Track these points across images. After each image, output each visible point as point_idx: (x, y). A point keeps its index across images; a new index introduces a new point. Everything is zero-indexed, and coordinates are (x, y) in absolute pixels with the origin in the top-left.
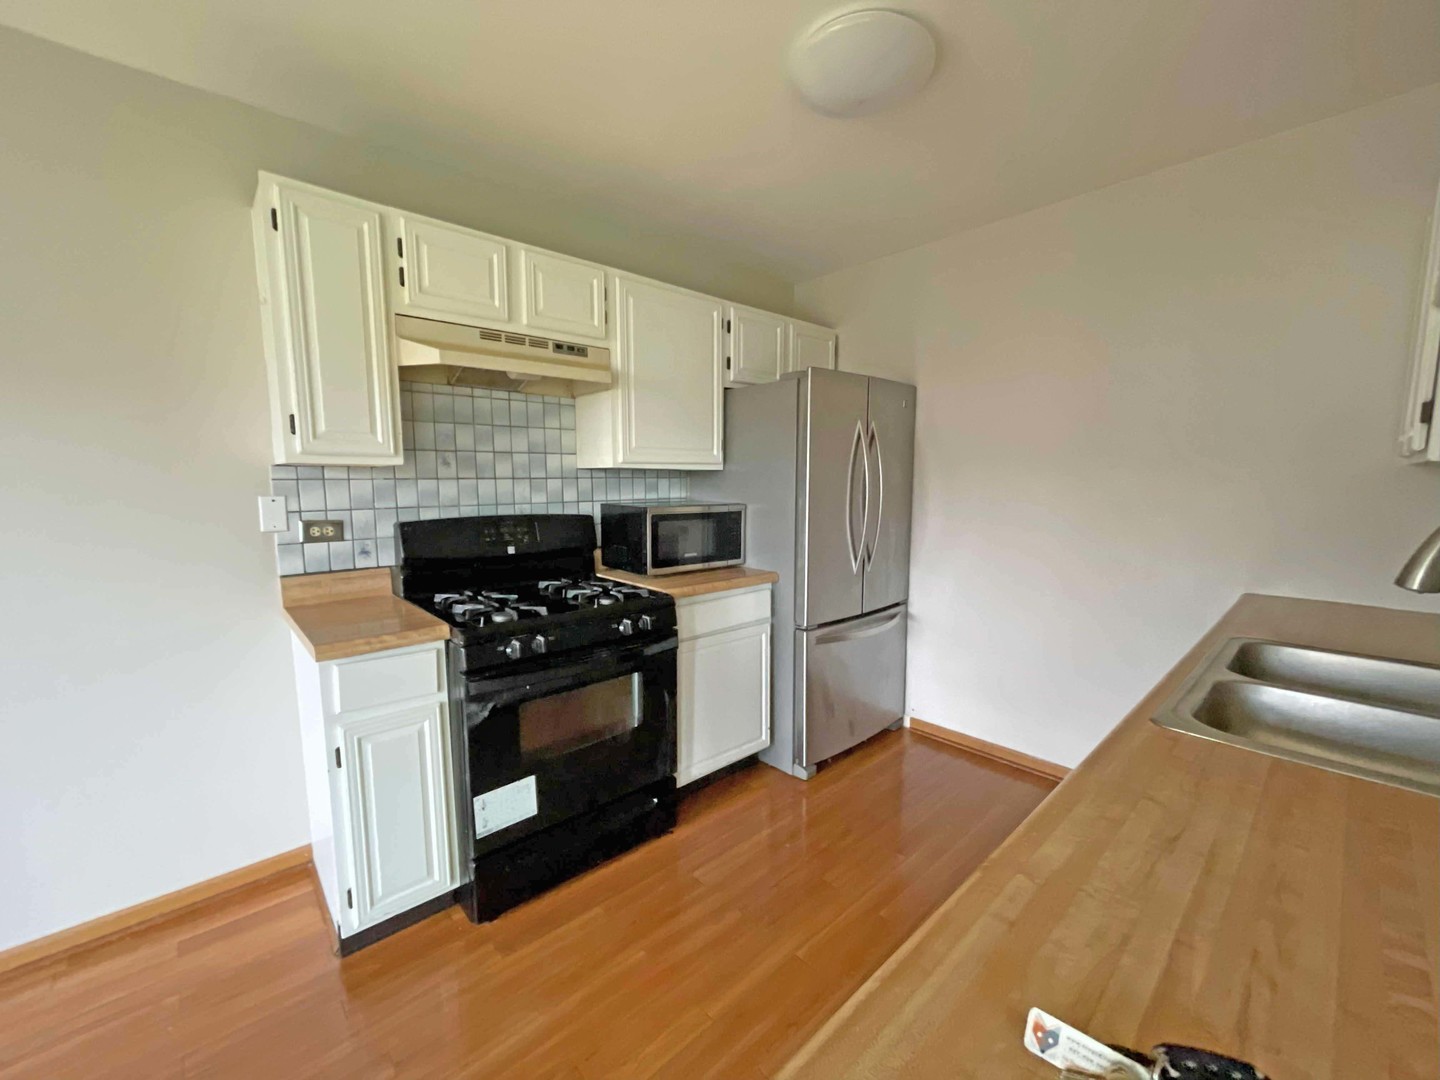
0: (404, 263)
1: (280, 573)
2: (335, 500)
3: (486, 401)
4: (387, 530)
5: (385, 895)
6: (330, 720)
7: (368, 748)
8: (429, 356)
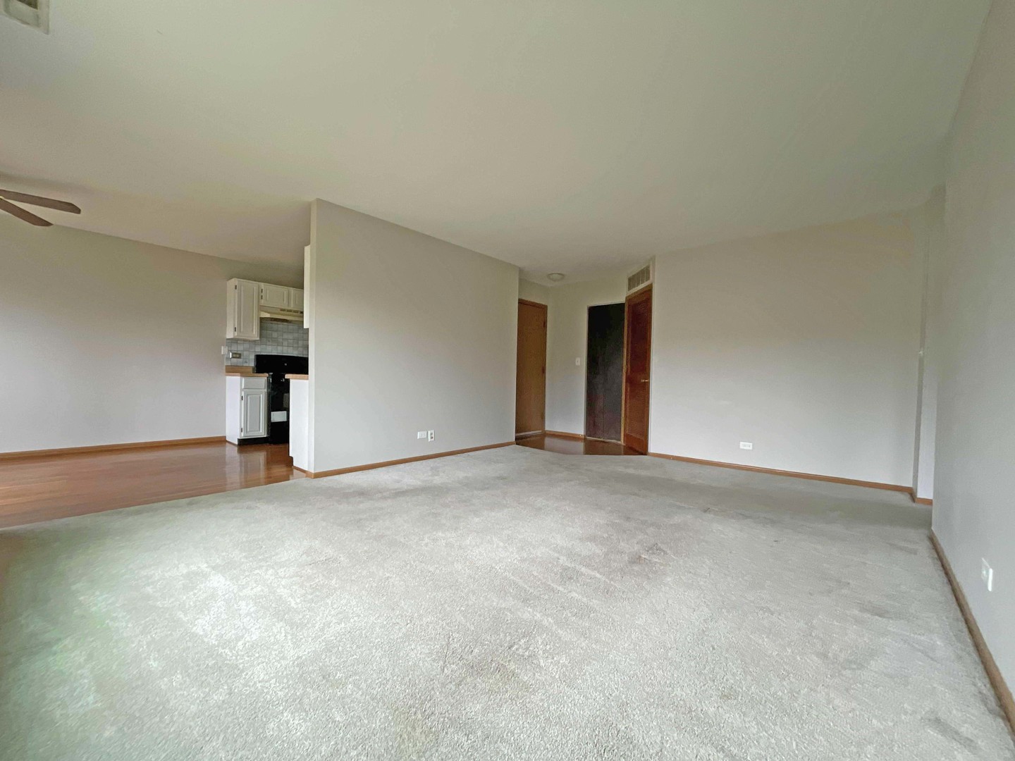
0: (263, 294)
1: (225, 364)
2: (240, 348)
3: (281, 326)
4: (252, 357)
5: (250, 431)
6: (241, 390)
7: (249, 397)
8: (268, 315)
